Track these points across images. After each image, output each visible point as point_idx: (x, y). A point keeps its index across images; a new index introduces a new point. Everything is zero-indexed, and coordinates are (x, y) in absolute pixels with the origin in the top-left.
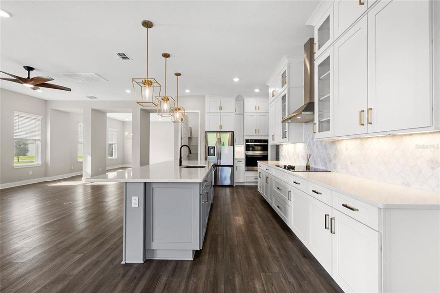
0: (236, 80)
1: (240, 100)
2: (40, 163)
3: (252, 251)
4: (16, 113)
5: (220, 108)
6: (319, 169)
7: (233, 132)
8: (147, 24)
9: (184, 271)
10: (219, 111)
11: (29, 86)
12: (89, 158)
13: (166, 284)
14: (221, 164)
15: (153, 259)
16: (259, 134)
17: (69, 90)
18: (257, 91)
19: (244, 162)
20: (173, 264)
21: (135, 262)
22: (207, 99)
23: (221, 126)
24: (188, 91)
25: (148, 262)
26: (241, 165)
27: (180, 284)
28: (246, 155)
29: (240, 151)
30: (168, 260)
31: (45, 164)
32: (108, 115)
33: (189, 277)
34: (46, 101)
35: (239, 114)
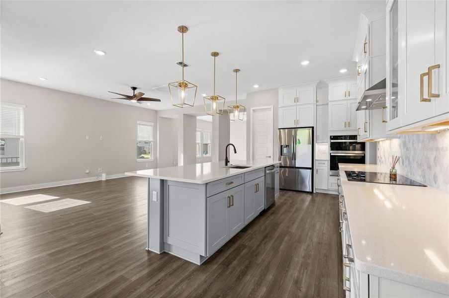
0: (305, 63)
1: (321, 86)
2: (153, 159)
3: (271, 277)
4: (138, 122)
5: (296, 100)
6: (416, 182)
7: (313, 128)
8: (183, 29)
9: (183, 274)
10: (295, 104)
11: (134, 101)
12: (182, 156)
13: (159, 280)
14: (296, 166)
15: (170, 253)
16: (351, 128)
17: (159, 100)
18: (343, 71)
19: (327, 165)
20: (180, 263)
21: (154, 251)
22: (281, 91)
23: (297, 122)
24: (256, 86)
25: (164, 254)
26: (324, 168)
27: (171, 284)
28: (331, 156)
29: (324, 150)
30: (179, 258)
31: (156, 159)
32: (198, 118)
33: (182, 282)
34: (156, 112)
35: (323, 105)
